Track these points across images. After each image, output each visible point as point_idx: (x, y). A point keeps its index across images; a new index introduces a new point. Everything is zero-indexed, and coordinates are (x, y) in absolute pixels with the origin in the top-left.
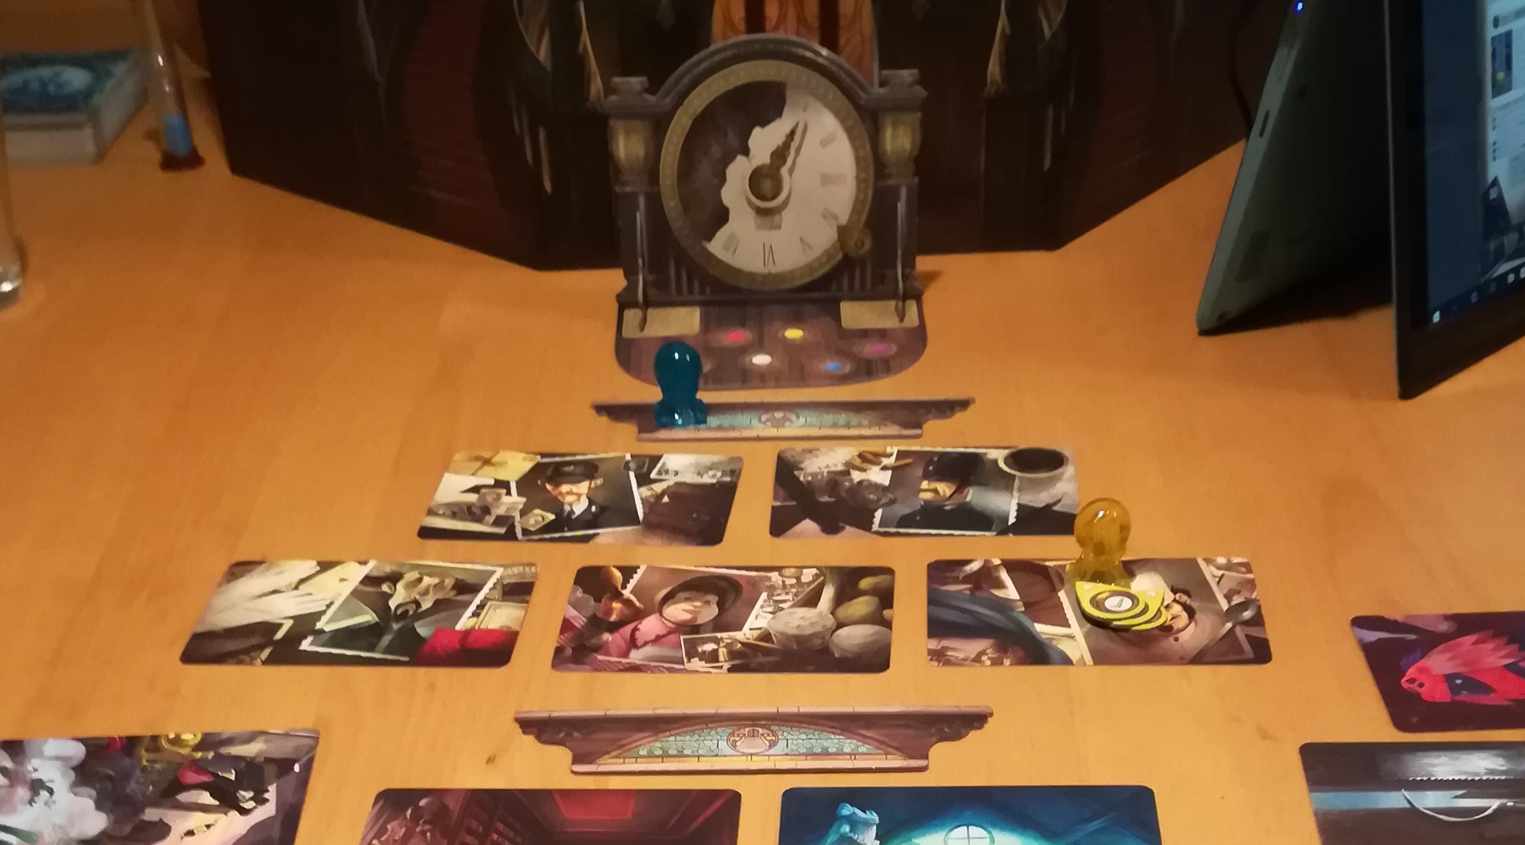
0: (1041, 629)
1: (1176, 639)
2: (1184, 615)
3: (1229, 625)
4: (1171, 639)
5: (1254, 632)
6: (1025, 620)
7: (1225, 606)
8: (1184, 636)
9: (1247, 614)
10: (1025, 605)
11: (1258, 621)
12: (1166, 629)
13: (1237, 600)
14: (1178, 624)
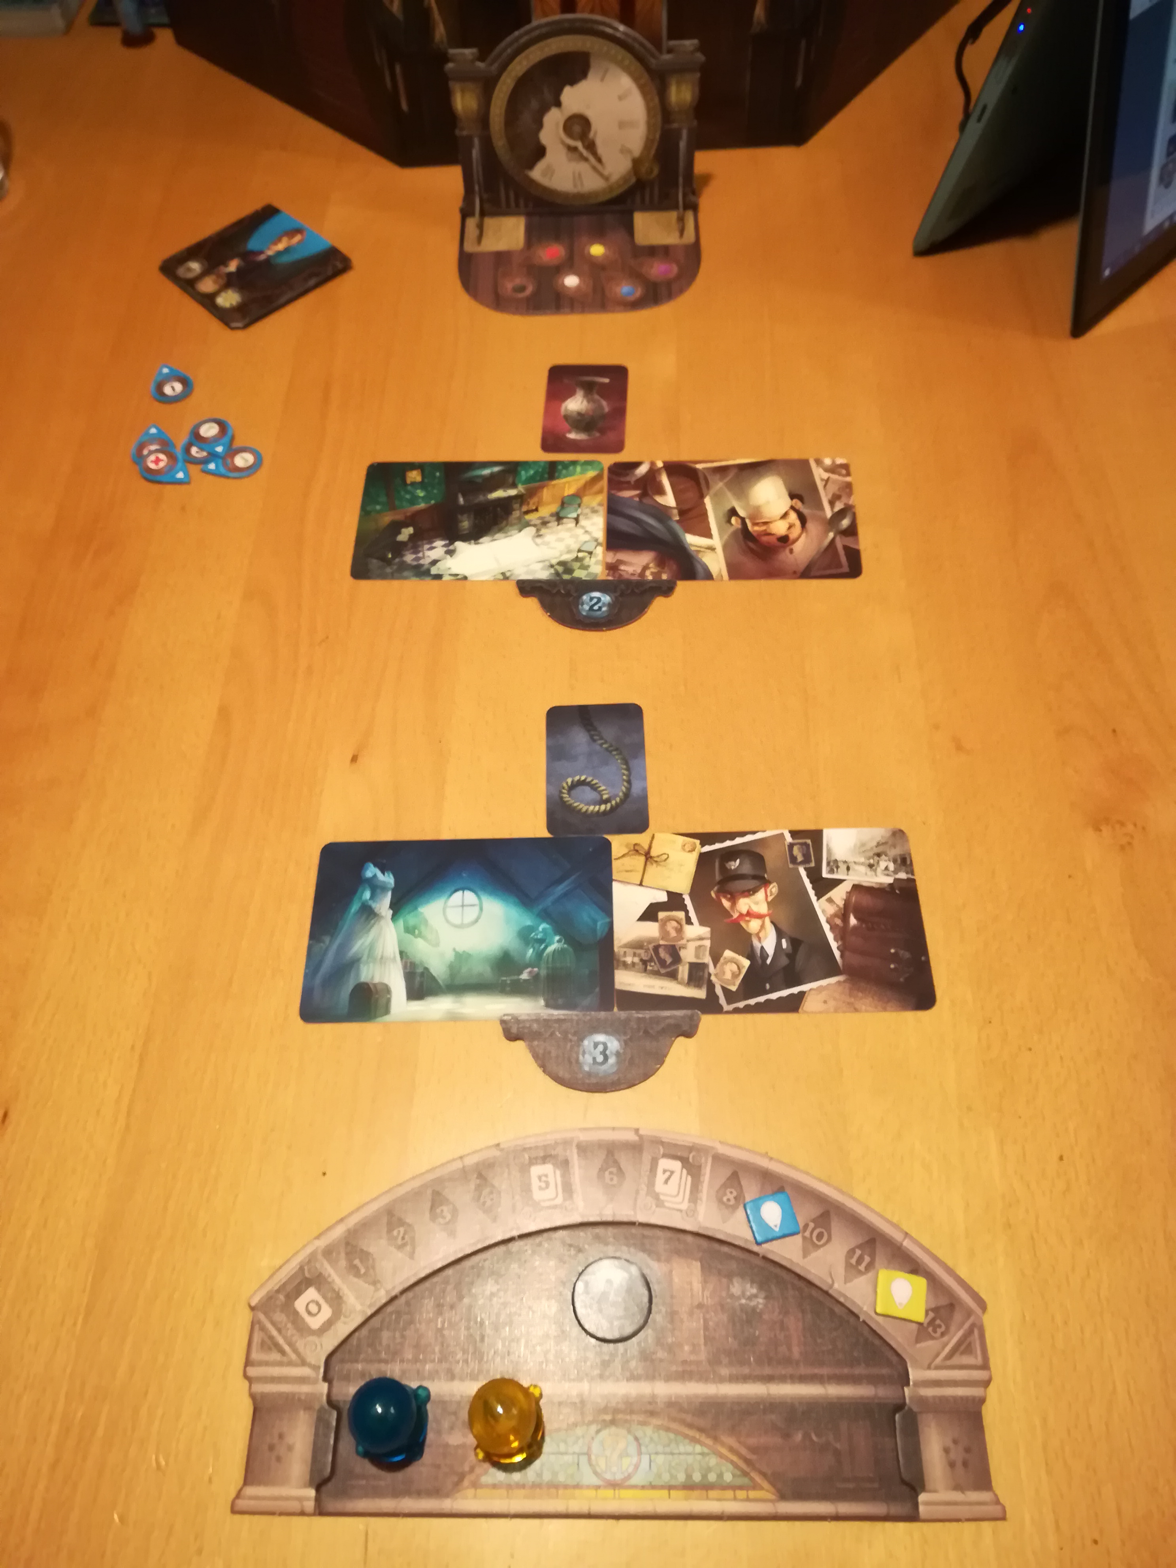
0: (691, 540)
1: (791, 551)
2: (798, 523)
3: (831, 535)
4: (787, 551)
5: (849, 541)
6: (678, 528)
7: (829, 513)
8: (798, 547)
9: (845, 523)
10: (682, 513)
11: (852, 531)
12: (784, 540)
13: (839, 506)
14: (794, 534)
